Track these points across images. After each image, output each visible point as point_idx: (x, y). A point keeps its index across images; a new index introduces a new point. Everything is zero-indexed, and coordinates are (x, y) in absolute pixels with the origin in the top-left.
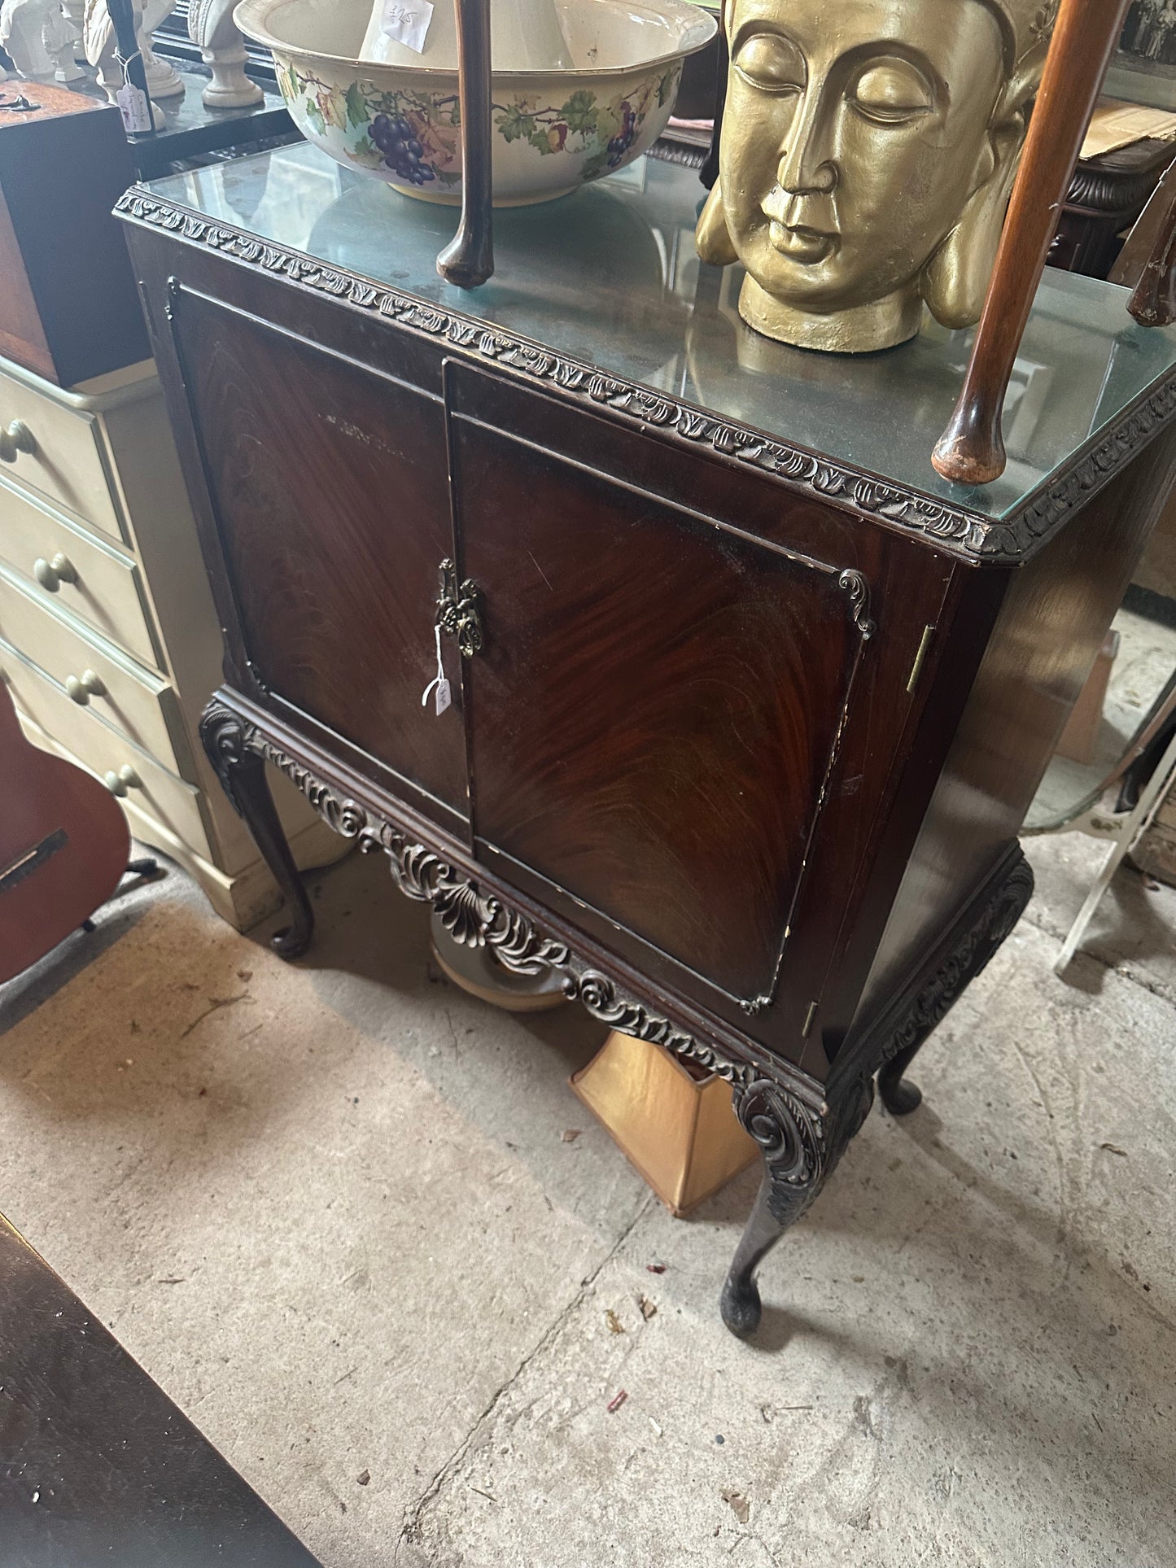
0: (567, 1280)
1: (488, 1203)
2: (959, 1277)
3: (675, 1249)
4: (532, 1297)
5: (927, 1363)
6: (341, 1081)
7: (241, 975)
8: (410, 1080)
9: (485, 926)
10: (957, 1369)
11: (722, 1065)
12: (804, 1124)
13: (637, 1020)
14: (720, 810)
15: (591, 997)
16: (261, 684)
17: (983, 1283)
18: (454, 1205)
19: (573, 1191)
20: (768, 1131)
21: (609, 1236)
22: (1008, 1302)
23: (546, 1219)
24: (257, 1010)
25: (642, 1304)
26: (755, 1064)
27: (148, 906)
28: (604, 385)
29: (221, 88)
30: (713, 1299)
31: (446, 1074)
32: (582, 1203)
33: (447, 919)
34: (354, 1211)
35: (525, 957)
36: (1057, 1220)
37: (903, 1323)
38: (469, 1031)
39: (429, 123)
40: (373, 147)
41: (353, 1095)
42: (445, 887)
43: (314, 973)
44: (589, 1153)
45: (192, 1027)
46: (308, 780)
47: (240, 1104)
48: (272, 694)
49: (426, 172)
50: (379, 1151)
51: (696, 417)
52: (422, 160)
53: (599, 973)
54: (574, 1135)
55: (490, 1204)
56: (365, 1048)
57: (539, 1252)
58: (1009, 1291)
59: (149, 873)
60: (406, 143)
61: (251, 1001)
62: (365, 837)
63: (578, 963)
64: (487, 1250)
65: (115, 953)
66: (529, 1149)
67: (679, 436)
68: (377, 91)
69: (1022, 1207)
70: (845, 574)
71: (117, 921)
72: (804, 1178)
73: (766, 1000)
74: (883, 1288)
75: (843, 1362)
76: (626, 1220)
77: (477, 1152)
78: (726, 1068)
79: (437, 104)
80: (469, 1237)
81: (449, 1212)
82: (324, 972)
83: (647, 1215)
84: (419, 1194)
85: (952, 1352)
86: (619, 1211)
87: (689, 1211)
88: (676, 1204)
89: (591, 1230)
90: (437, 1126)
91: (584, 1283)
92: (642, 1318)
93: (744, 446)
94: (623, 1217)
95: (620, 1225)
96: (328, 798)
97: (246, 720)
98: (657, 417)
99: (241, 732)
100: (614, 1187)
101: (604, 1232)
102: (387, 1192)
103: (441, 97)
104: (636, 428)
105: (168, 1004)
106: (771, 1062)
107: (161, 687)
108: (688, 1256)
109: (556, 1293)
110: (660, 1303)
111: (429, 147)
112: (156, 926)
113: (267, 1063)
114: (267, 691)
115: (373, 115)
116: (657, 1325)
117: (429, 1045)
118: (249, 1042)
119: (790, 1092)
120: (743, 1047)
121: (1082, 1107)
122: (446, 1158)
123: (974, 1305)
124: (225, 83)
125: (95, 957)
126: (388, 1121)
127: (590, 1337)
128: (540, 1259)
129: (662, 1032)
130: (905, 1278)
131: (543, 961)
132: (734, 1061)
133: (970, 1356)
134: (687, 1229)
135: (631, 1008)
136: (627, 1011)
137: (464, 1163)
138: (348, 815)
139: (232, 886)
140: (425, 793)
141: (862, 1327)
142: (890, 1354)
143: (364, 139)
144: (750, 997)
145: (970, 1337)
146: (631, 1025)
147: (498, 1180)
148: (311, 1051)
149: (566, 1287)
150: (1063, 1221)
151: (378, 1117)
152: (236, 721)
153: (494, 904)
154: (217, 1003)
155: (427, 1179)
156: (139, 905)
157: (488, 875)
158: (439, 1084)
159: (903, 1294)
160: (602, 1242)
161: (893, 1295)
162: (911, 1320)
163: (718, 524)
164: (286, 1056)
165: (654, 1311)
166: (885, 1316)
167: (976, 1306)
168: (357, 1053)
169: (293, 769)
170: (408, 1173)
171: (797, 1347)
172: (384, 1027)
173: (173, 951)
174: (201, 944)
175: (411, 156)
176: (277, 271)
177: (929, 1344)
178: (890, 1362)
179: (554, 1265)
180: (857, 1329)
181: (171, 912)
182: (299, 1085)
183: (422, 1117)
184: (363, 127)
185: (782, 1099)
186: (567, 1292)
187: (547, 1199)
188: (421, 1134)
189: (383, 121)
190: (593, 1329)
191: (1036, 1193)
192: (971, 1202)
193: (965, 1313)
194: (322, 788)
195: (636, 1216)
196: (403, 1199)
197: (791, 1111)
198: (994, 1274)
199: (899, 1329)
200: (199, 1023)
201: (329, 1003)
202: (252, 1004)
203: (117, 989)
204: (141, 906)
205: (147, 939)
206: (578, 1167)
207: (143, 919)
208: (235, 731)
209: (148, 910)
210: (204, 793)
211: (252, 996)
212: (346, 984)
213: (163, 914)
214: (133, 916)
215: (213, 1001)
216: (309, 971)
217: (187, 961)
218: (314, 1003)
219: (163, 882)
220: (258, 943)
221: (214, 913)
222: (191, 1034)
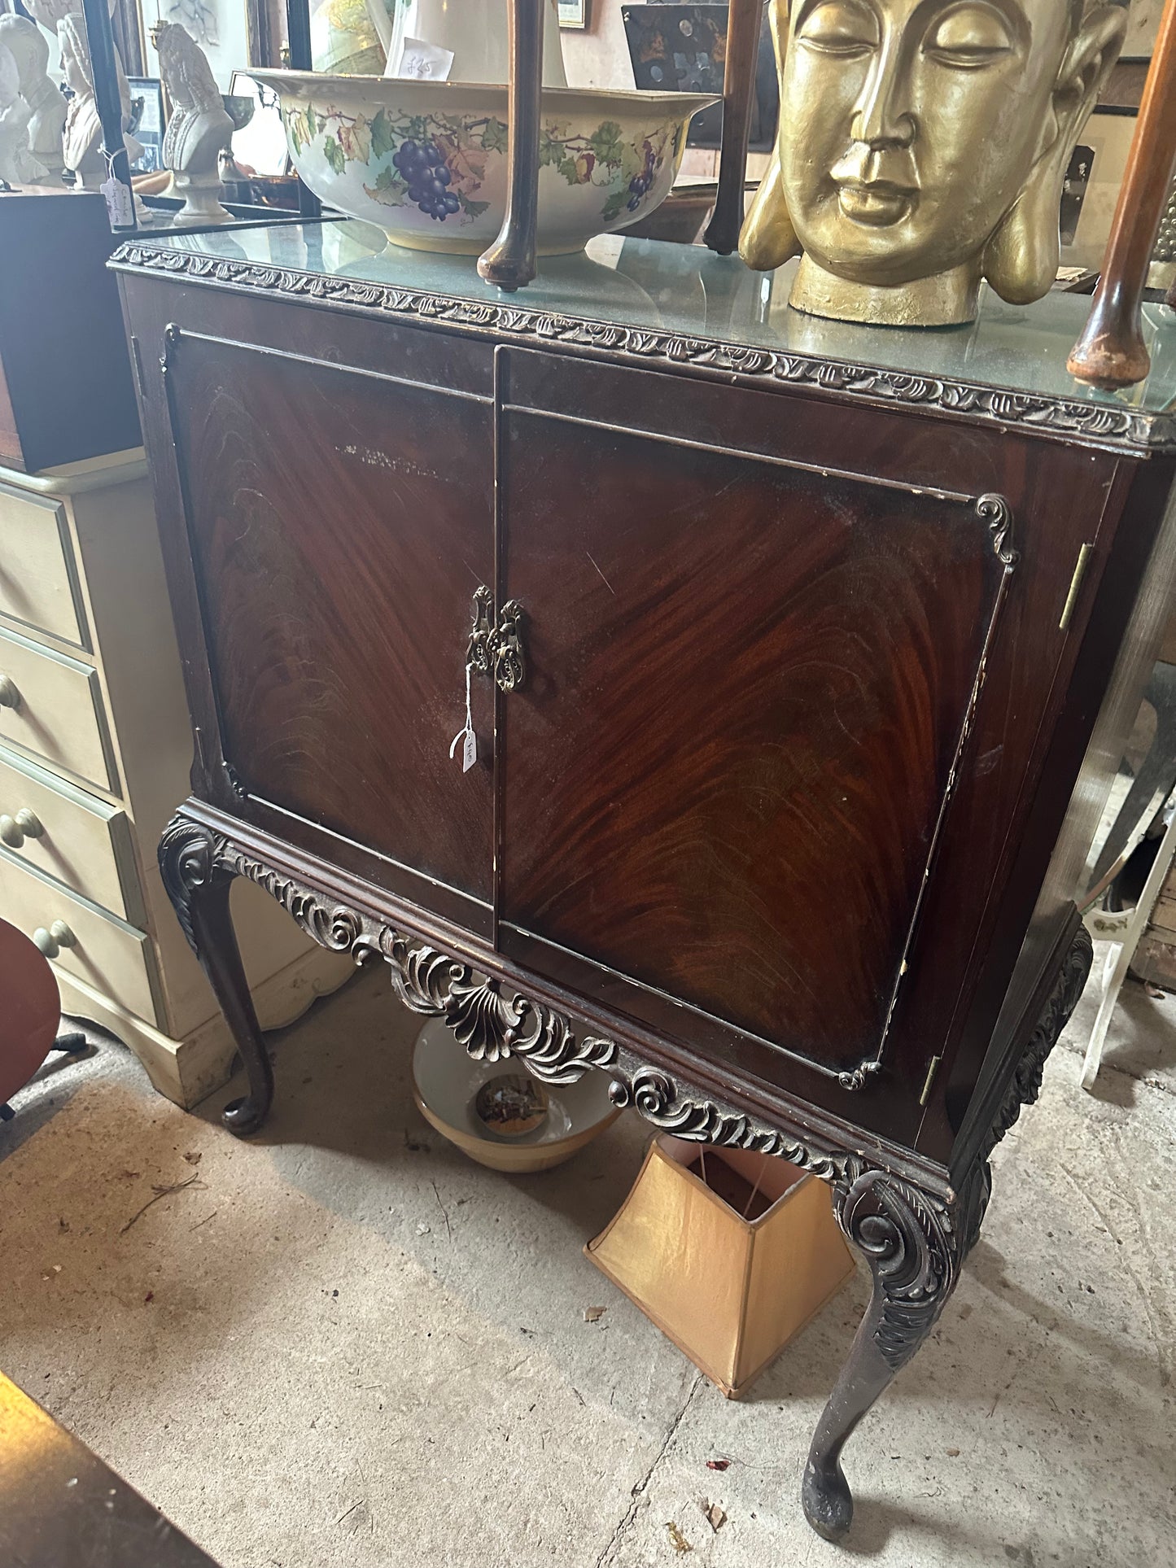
0: (614, 1490)
1: (506, 1403)
2: (1066, 1438)
3: (736, 1438)
4: (574, 1517)
5: (1054, 1549)
6: (316, 1272)
7: (188, 1158)
8: (398, 1265)
9: (509, 1032)
10: (1091, 1552)
11: (818, 1161)
12: (928, 1218)
13: (706, 1121)
14: (816, 826)
15: (647, 1100)
16: (237, 787)
17: (1093, 1441)
18: (467, 1409)
19: (606, 1379)
20: (879, 1235)
21: (656, 1429)
22: (1125, 1462)
23: (577, 1417)
24: (210, 1196)
25: (708, 1510)
26: (860, 1152)
27: (77, 1086)
28: (684, 345)
29: (196, 211)
30: (792, 1493)
31: (440, 1255)
32: (618, 1392)
33: (461, 1033)
34: (344, 1427)
35: (560, 1064)
36: (1156, 1359)
37: (1016, 1501)
38: (461, 1202)
39: (458, 147)
40: (398, 177)
41: (332, 1287)
42: (459, 991)
43: (274, 1149)
44: (619, 1332)
45: (133, 1221)
46: (291, 890)
47: (194, 1309)
48: (250, 796)
49: (451, 203)
50: (369, 1351)
51: (794, 361)
52: (448, 189)
53: (656, 1069)
54: (597, 1313)
55: (510, 1404)
56: (341, 1231)
57: (575, 1457)
58: (1124, 1448)
59: (78, 1050)
60: (433, 170)
61: (202, 1186)
62: (362, 946)
63: (628, 1060)
64: (512, 1463)
65: (40, 1141)
66: (548, 1334)
67: (778, 380)
68: (405, 116)
69: (1113, 1348)
70: (981, 501)
71: (39, 1106)
72: (929, 1290)
73: (872, 1066)
74: (984, 1460)
75: (957, 1558)
76: (673, 1409)
77: (487, 1342)
78: (824, 1163)
79: (468, 127)
80: (489, 1448)
81: (461, 1419)
82: (285, 1147)
83: (696, 1400)
84: (423, 1400)
85: (1078, 1531)
86: (664, 1398)
87: (745, 1390)
88: (730, 1382)
89: (633, 1425)
90: (435, 1317)
91: (634, 1491)
92: (711, 1530)
93: (853, 379)
94: (669, 1404)
95: (667, 1416)
96: (313, 908)
97: (217, 832)
98: (749, 366)
99: (210, 848)
100: (653, 1370)
101: (650, 1425)
102: (383, 1401)
103: (473, 120)
104: (726, 380)
105: (104, 1196)
106: (879, 1146)
107: (112, 813)
108: (752, 1445)
109: (602, 1508)
110: (729, 1508)
111: (457, 173)
112: (87, 1109)
113: (226, 1257)
114: (245, 793)
115: (399, 143)
116: (729, 1537)
117: (416, 1222)
118: (203, 1234)
119: (905, 1181)
120: (843, 1135)
121: (1148, 1228)
122: (449, 1352)
123: (1090, 1469)
124: (200, 208)
125: (13, 1149)
126: (377, 1315)
127: (652, 1560)
128: (578, 1468)
129: (739, 1131)
130: (1005, 1445)
131: (583, 1064)
132: (832, 1154)
133: (1100, 1533)
134: (746, 1411)
135: (697, 1107)
136: (693, 1110)
137: (473, 1354)
138: (339, 923)
139: (178, 1050)
140: (435, 881)
141: (971, 1511)
142: (1009, 1542)
143: (388, 169)
144: (850, 1065)
145: (1095, 1510)
146: (699, 1128)
147: (513, 1374)
148: (277, 1239)
149: (613, 1499)
150: (1162, 1360)
151: (363, 1311)
152: (203, 836)
153: (521, 1003)
154: (161, 1191)
155: (430, 1380)
156: (65, 1087)
157: (512, 969)
158: (433, 1267)
159: (1007, 1465)
160: (650, 1438)
161: (996, 1468)
162: (1024, 1496)
163: (825, 471)
164: (247, 1247)
165: (724, 1519)
166: (994, 1496)
167: (1094, 1472)
168: (332, 1238)
169: (272, 881)
170: (406, 1375)
171: (900, 1545)
172: (361, 1205)
173: (108, 1135)
174: (140, 1125)
175: (437, 184)
176: (297, 292)
177: (1051, 1525)
178: (1011, 1552)
179: (596, 1473)
180: (965, 1514)
181: (103, 1092)
182: (265, 1280)
183: (416, 1306)
184: (388, 157)
185: (897, 1192)
186: (617, 1505)
187: (576, 1392)
188: (418, 1327)
189: (410, 147)
190: (654, 1551)
191: (1125, 1330)
192: (1058, 1347)
193: (1082, 1481)
194: (306, 897)
195: (685, 1402)
196: (404, 1408)
197: (909, 1205)
198: (1102, 1428)
199: (1012, 1509)
200: (141, 1217)
201: (294, 1183)
202: (202, 1189)
203: (41, 1183)
204: (68, 1088)
205: (76, 1124)
206: (608, 1350)
207: (71, 1101)
208: (203, 846)
209: (76, 1091)
210: (154, 940)
211: (203, 1180)
212: (312, 1160)
213: (95, 1095)
214: (58, 1099)
215: (157, 1189)
216: (268, 1148)
217: (124, 1145)
218: (276, 1184)
219: (93, 1060)
220: (207, 1120)
221: (153, 1090)
222: (131, 1230)
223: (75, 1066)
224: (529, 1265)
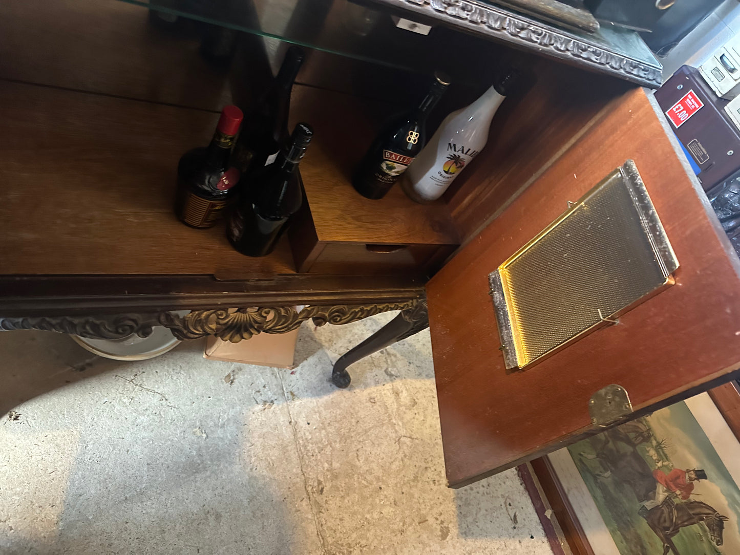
0: (284, 428)
76: (279, 388)
83: (283, 379)
109: (285, 437)
149: (286, 430)
186: (288, 432)
206: (243, 386)
224: (188, 380)
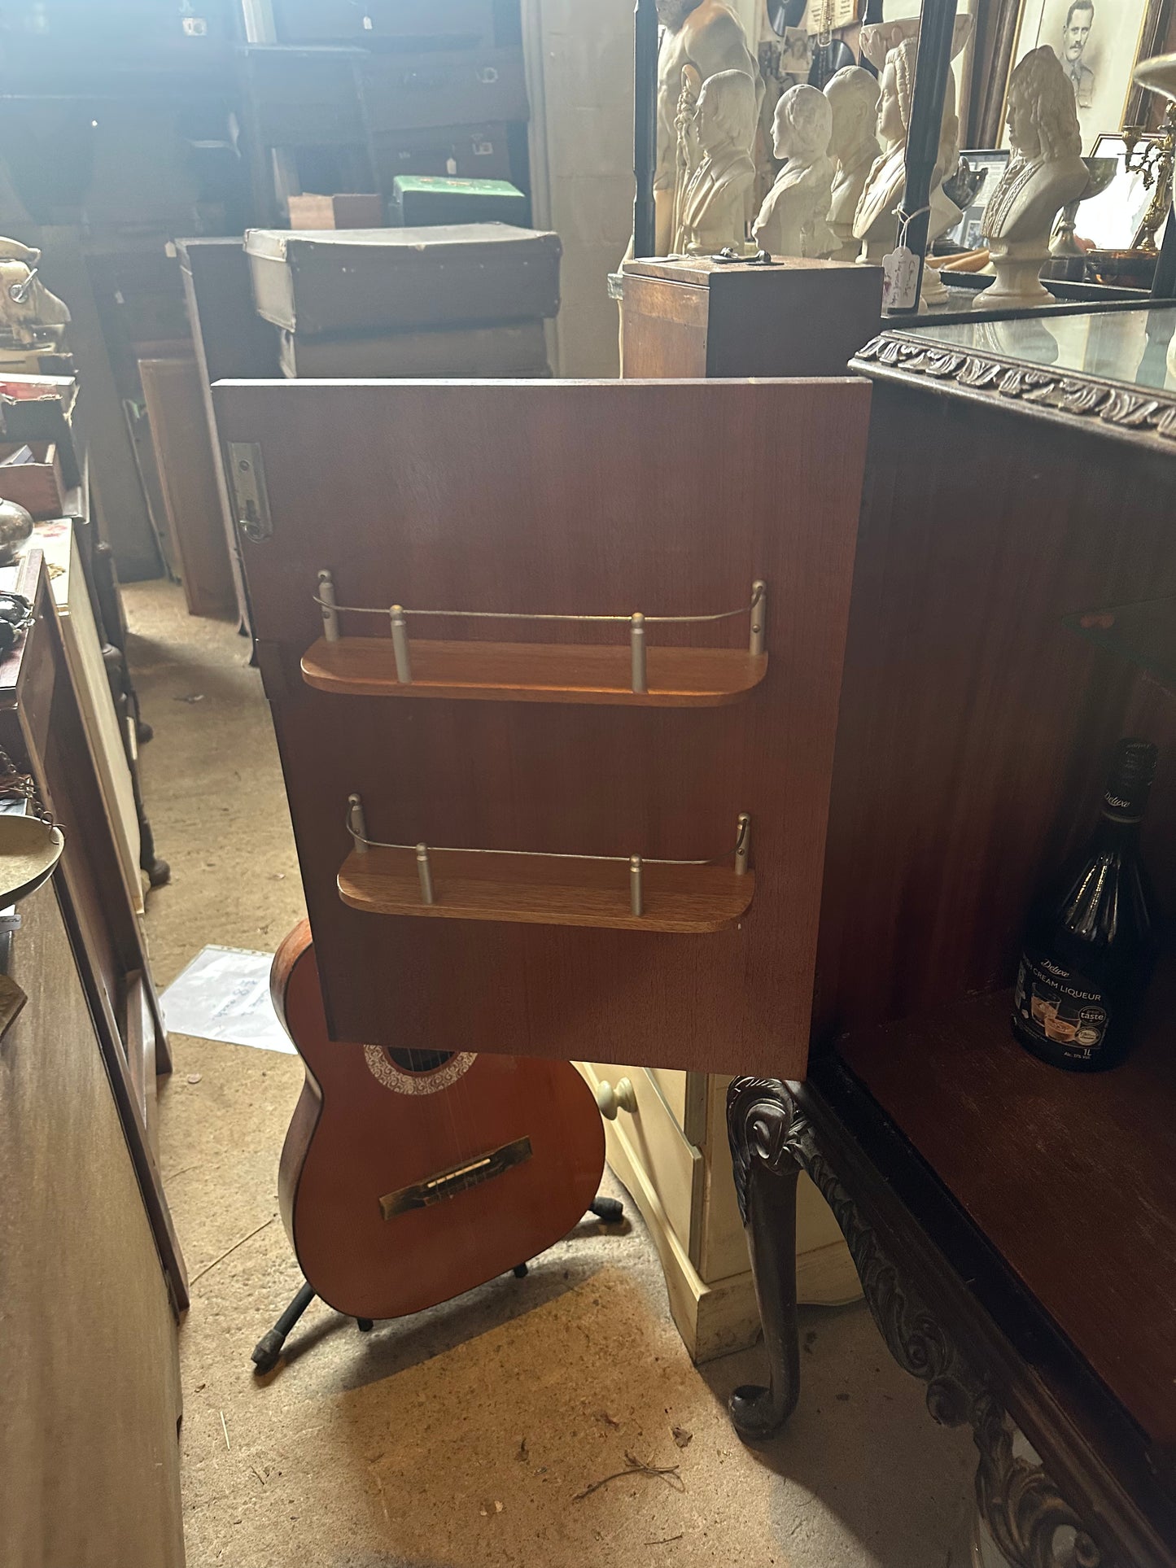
7: (677, 1434)
24: (683, 1506)
27: (595, 1267)
43: (776, 1479)
45: (592, 1489)
59: (612, 1221)
61: (678, 1485)
71: (553, 1274)
82: (789, 1483)
99: (789, 1122)
105: (574, 1434)
112: (596, 1302)
139: (702, 1297)
152: (783, 1101)
154: (635, 1467)
156: (585, 1261)
173: (604, 1351)
174: (640, 1356)
181: (619, 1288)
200: (602, 1489)
201: (784, 1547)
202: (679, 1490)
203: (522, 1378)
204: (587, 1264)
205: (580, 1318)
207: (584, 1284)
208: (778, 1114)
209: (593, 1273)
210: (707, 1165)
211: (682, 1476)
212: (815, 1524)
213: (609, 1288)
214: (573, 1275)
215: (630, 1460)
216: (769, 1472)
217: (616, 1375)
218: (763, 1535)
219: (624, 1240)
220: (713, 1390)
221: (669, 1314)
222: (586, 1499)
223: (602, 1238)
